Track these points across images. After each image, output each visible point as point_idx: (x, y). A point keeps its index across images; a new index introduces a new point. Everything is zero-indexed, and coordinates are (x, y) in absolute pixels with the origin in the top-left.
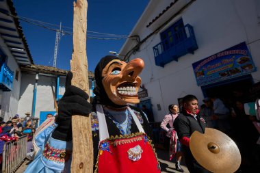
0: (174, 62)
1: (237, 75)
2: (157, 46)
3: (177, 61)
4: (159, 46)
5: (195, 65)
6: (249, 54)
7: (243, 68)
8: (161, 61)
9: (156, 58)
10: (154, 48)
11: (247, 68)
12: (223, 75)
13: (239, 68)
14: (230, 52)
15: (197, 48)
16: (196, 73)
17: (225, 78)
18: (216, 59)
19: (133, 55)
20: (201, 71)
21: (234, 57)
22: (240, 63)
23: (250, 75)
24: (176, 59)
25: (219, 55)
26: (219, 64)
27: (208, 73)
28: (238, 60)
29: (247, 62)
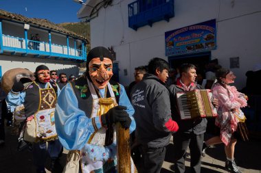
0: (148, 27)
1: (200, 50)
2: (133, 3)
3: (151, 26)
4: (136, 4)
5: (167, 34)
6: (215, 32)
7: (207, 44)
8: (135, 23)
9: (130, 18)
10: (129, 6)
11: (210, 45)
12: (189, 48)
13: (204, 45)
14: (201, 27)
15: (173, 16)
16: (166, 42)
17: (190, 52)
18: (187, 31)
19: (103, 9)
20: (171, 42)
21: (203, 32)
22: (206, 39)
23: (210, 52)
24: (150, 23)
25: (191, 28)
26: (188, 37)
27: (178, 45)
28: (205, 36)
29: (212, 40)
